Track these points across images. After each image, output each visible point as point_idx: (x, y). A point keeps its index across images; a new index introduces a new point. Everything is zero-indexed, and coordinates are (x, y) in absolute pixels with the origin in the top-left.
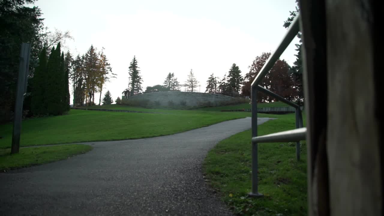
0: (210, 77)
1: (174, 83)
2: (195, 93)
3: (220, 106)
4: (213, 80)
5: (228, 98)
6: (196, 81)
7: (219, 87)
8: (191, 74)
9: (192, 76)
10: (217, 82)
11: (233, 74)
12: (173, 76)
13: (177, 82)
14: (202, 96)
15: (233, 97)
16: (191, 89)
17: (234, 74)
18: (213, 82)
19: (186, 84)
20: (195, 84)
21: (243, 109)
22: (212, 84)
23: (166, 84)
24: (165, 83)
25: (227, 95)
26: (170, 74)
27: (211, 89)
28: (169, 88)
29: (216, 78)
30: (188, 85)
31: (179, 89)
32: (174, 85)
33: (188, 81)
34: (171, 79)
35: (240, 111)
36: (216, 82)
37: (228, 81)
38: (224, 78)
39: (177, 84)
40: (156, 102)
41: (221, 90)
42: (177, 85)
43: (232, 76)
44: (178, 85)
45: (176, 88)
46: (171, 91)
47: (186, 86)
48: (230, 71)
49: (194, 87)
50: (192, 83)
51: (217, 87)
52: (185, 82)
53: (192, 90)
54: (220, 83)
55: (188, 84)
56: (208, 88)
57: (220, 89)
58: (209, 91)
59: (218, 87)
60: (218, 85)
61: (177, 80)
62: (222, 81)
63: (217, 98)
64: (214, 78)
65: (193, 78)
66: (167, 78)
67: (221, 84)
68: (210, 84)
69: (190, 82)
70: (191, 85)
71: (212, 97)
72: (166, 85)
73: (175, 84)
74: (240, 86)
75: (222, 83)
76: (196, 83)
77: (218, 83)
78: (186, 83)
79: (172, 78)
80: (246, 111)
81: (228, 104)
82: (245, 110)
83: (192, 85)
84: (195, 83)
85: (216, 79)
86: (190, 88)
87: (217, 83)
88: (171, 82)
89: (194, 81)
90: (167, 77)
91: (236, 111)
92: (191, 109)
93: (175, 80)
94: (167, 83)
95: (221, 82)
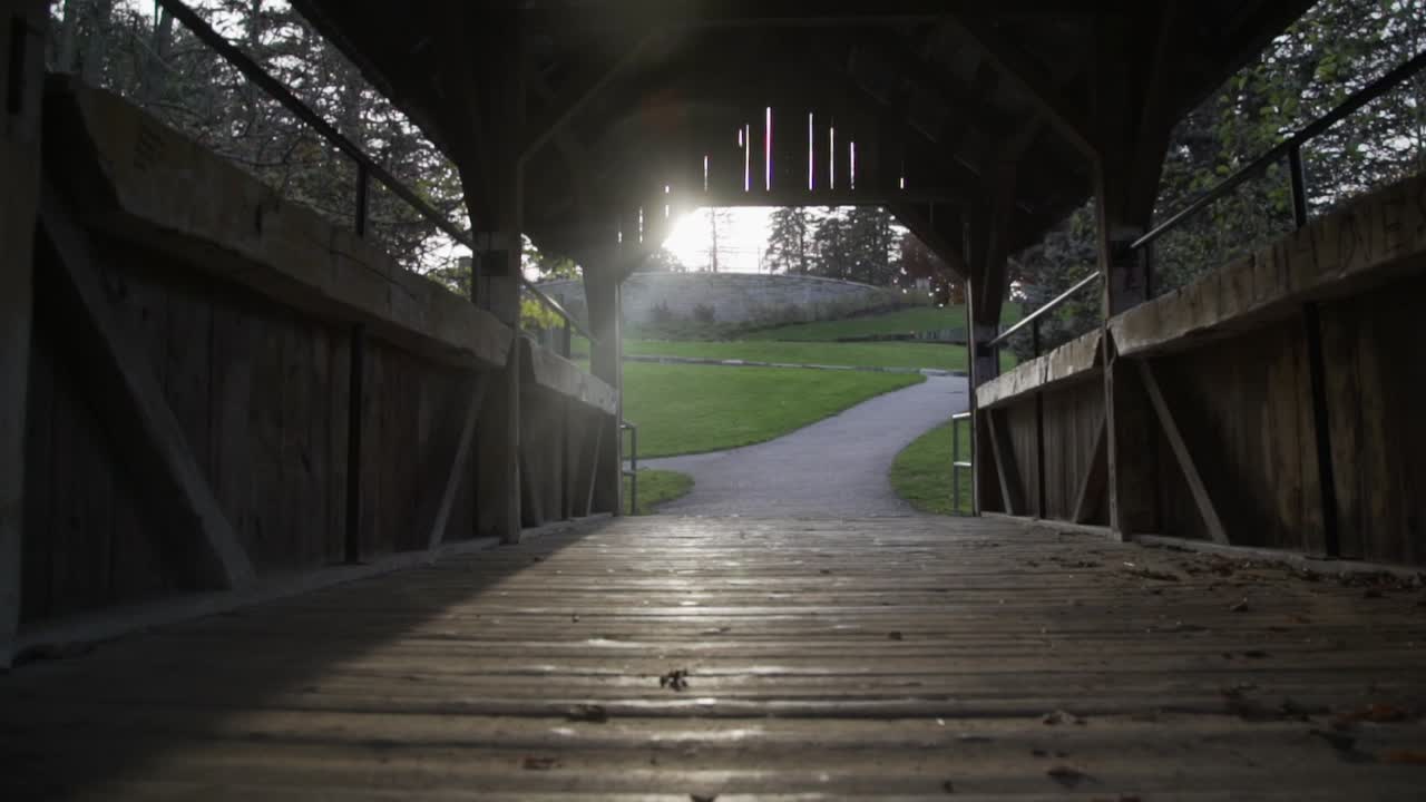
2: (742, 275)
3: (832, 318)
5: (855, 292)
14: (767, 286)
15: (873, 287)
18: (793, 219)
21: (912, 332)
22: (788, 226)
35: (901, 338)
36: (804, 219)
37: (849, 213)
54: (818, 221)
56: (777, 242)
62: (828, 213)
63: (819, 290)
68: (781, 228)
71: (803, 288)
74: (892, 231)
77: (813, 222)
80: (921, 340)
81: (856, 314)
82: (917, 336)
87: (808, 222)
91: (888, 338)
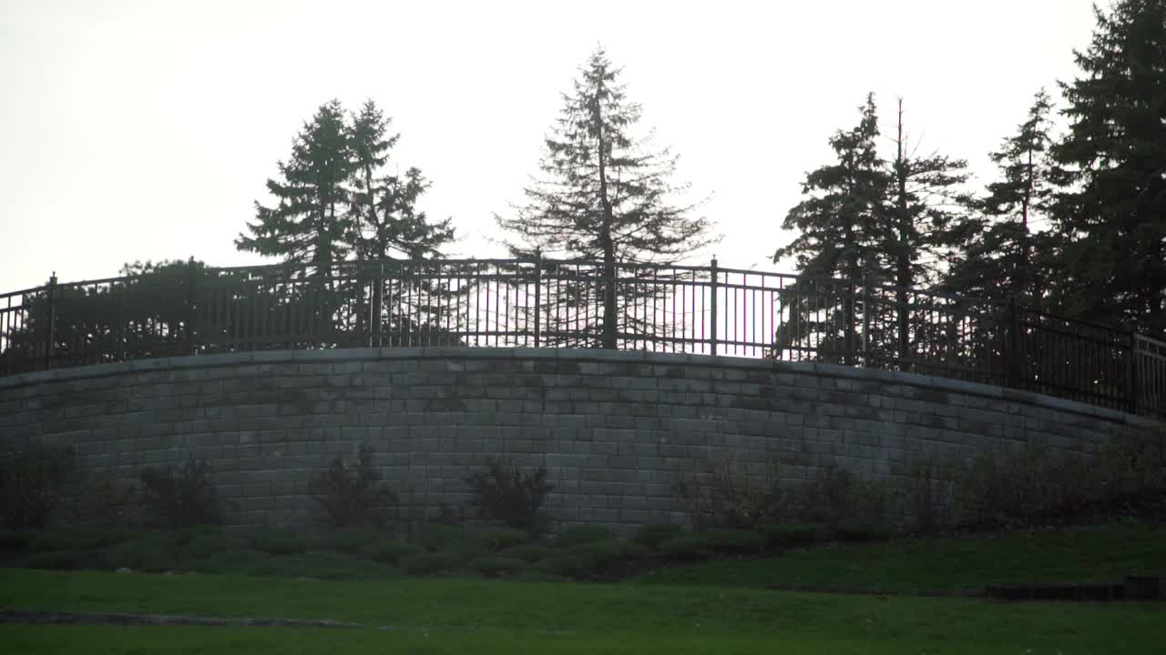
0: (833, 159)
1: (379, 245)
2: (646, 359)
4: (877, 197)
6: (662, 218)
7: (947, 287)
8: (596, 127)
9: (604, 149)
10: (923, 225)
11: (1124, 118)
12: (367, 162)
13: (423, 229)
14: (740, 402)
16: (593, 313)
17: (1139, 126)
18: (869, 231)
19: (535, 256)
20: (644, 256)
22: (853, 252)
23: (278, 259)
24: (266, 247)
25: (1060, 391)
26: (328, 120)
27: (846, 319)
28: (318, 300)
29: (903, 169)
30: (553, 266)
31: (438, 311)
32: (374, 268)
33: (554, 212)
34: (341, 196)
36: (908, 230)
37: (1063, 209)
38: (1015, 171)
39: (416, 251)
40: (150, 477)
41: (966, 327)
42: (422, 270)
43: (1112, 149)
44: (436, 265)
45: (410, 304)
46: (346, 340)
47: (533, 278)
48: (1082, 88)
49: (631, 295)
50: (605, 243)
51: (920, 284)
52: (522, 226)
53: (609, 330)
54: (956, 237)
55: (559, 253)
56: (815, 308)
57: (957, 311)
58: (814, 338)
59: (935, 291)
60: (935, 262)
61: (419, 206)
62: (991, 206)
63: (936, 423)
64: (882, 180)
65: (627, 175)
66: (289, 173)
67: (973, 251)
68: (828, 260)
69: (582, 224)
70: (589, 259)
72: (284, 272)
73: (395, 253)
75: (992, 242)
76: (659, 243)
77: (937, 239)
78: (527, 244)
79: (360, 174)
83: (609, 257)
84: (639, 243)
85: (911, 186)
86: (576, 300)
87: (920, 240)
88: (337, 228)
89: (634, 217)
90: (287, 157)
92: (605, 568)
93: (387, 204)
94: (289, 247)
95: (970, 227)
